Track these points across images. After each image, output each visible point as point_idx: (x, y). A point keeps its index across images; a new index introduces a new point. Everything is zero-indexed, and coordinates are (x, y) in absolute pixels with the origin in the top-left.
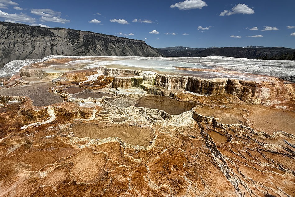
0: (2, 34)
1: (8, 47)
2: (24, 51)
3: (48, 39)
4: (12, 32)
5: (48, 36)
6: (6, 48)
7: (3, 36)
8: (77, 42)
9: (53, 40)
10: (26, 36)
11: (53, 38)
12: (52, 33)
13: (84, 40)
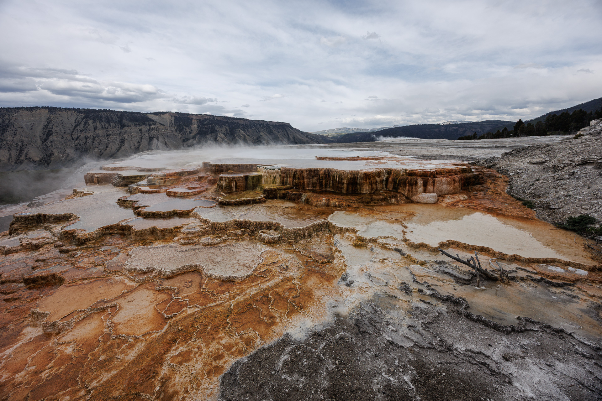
0: (76, 126)
1: (85, 144)
2: (108, 148)
3: (144, 128)
4: (90, 122)
5: (144, 124)
6: (80, 145)
7: (77, 128)
8: (188, 130)
10: (112, 126)
11: (152, 127)
12: (151, 120)
13: (198, 127)
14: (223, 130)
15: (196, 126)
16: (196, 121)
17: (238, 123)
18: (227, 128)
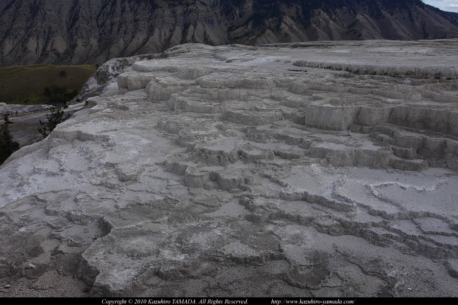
0: (103, 8)
2: (134, 39)
5: (180, 3)
6: (105, 34)
7: (103, 11)
8: (238, 12)
9: (190, 11)
11: (190, 7)
15: (250, 5)
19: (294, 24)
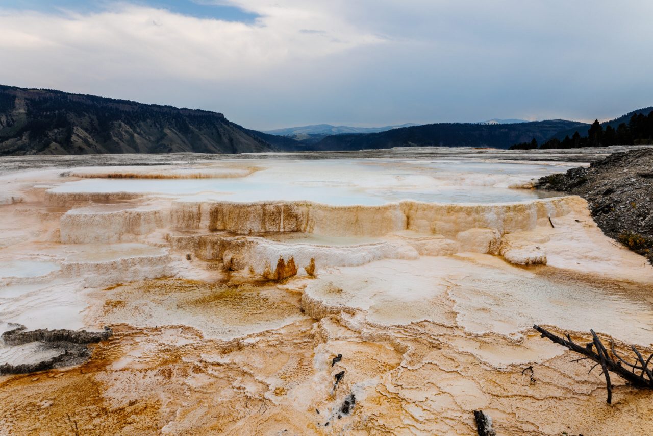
13: (29, 113)
14: (85, 121)
15: (22, 111)
16: (23, 102)
17: (117, 109)
18: (94, 117)
19: (89, 136)
